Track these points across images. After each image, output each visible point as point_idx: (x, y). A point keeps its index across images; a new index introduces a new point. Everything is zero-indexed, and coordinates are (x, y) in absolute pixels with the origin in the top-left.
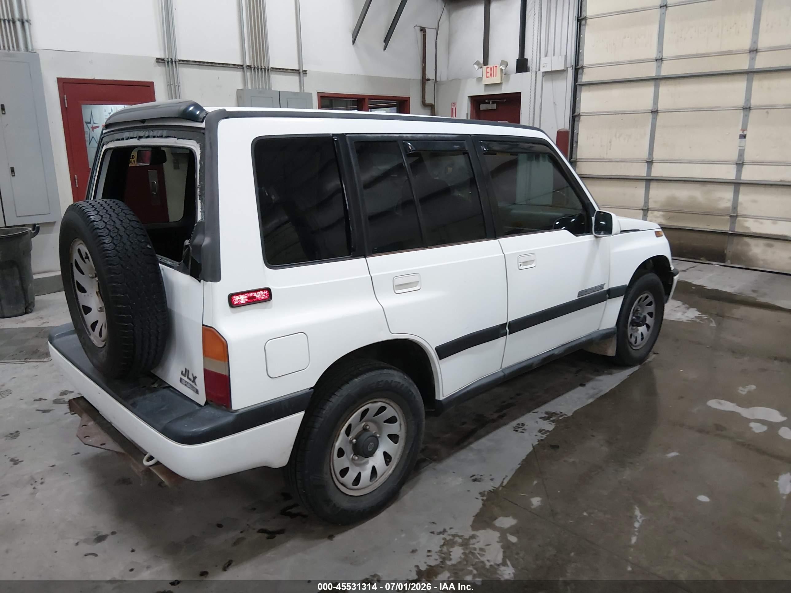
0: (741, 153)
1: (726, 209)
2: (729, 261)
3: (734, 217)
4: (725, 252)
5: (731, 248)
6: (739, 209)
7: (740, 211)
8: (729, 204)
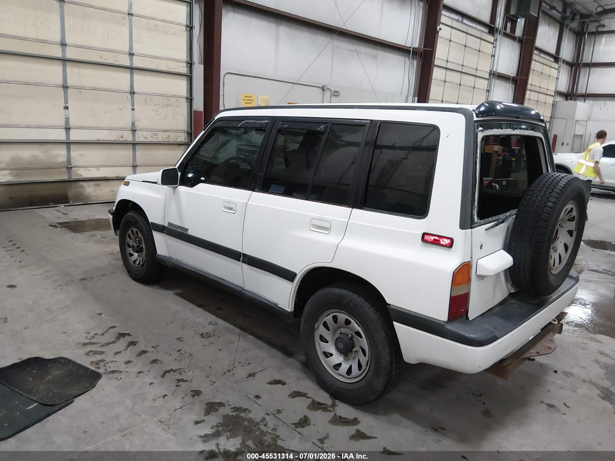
0: (67, 120)
1: (62, 163)
2: (72, 201)
3: (69, 169)
4: (68, 195)
5: (72, 191)
6: (72, 162)
7: (73, 163)
8: (64, 159)
